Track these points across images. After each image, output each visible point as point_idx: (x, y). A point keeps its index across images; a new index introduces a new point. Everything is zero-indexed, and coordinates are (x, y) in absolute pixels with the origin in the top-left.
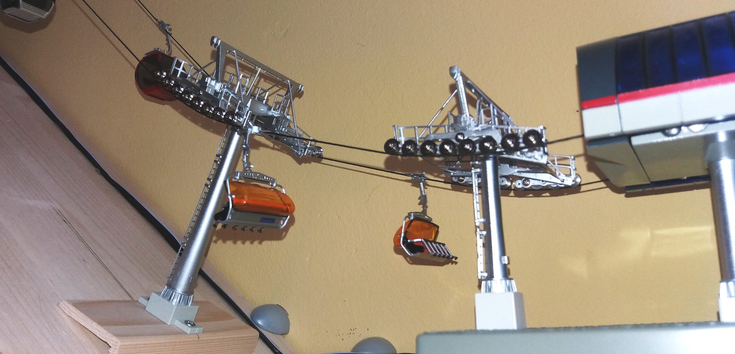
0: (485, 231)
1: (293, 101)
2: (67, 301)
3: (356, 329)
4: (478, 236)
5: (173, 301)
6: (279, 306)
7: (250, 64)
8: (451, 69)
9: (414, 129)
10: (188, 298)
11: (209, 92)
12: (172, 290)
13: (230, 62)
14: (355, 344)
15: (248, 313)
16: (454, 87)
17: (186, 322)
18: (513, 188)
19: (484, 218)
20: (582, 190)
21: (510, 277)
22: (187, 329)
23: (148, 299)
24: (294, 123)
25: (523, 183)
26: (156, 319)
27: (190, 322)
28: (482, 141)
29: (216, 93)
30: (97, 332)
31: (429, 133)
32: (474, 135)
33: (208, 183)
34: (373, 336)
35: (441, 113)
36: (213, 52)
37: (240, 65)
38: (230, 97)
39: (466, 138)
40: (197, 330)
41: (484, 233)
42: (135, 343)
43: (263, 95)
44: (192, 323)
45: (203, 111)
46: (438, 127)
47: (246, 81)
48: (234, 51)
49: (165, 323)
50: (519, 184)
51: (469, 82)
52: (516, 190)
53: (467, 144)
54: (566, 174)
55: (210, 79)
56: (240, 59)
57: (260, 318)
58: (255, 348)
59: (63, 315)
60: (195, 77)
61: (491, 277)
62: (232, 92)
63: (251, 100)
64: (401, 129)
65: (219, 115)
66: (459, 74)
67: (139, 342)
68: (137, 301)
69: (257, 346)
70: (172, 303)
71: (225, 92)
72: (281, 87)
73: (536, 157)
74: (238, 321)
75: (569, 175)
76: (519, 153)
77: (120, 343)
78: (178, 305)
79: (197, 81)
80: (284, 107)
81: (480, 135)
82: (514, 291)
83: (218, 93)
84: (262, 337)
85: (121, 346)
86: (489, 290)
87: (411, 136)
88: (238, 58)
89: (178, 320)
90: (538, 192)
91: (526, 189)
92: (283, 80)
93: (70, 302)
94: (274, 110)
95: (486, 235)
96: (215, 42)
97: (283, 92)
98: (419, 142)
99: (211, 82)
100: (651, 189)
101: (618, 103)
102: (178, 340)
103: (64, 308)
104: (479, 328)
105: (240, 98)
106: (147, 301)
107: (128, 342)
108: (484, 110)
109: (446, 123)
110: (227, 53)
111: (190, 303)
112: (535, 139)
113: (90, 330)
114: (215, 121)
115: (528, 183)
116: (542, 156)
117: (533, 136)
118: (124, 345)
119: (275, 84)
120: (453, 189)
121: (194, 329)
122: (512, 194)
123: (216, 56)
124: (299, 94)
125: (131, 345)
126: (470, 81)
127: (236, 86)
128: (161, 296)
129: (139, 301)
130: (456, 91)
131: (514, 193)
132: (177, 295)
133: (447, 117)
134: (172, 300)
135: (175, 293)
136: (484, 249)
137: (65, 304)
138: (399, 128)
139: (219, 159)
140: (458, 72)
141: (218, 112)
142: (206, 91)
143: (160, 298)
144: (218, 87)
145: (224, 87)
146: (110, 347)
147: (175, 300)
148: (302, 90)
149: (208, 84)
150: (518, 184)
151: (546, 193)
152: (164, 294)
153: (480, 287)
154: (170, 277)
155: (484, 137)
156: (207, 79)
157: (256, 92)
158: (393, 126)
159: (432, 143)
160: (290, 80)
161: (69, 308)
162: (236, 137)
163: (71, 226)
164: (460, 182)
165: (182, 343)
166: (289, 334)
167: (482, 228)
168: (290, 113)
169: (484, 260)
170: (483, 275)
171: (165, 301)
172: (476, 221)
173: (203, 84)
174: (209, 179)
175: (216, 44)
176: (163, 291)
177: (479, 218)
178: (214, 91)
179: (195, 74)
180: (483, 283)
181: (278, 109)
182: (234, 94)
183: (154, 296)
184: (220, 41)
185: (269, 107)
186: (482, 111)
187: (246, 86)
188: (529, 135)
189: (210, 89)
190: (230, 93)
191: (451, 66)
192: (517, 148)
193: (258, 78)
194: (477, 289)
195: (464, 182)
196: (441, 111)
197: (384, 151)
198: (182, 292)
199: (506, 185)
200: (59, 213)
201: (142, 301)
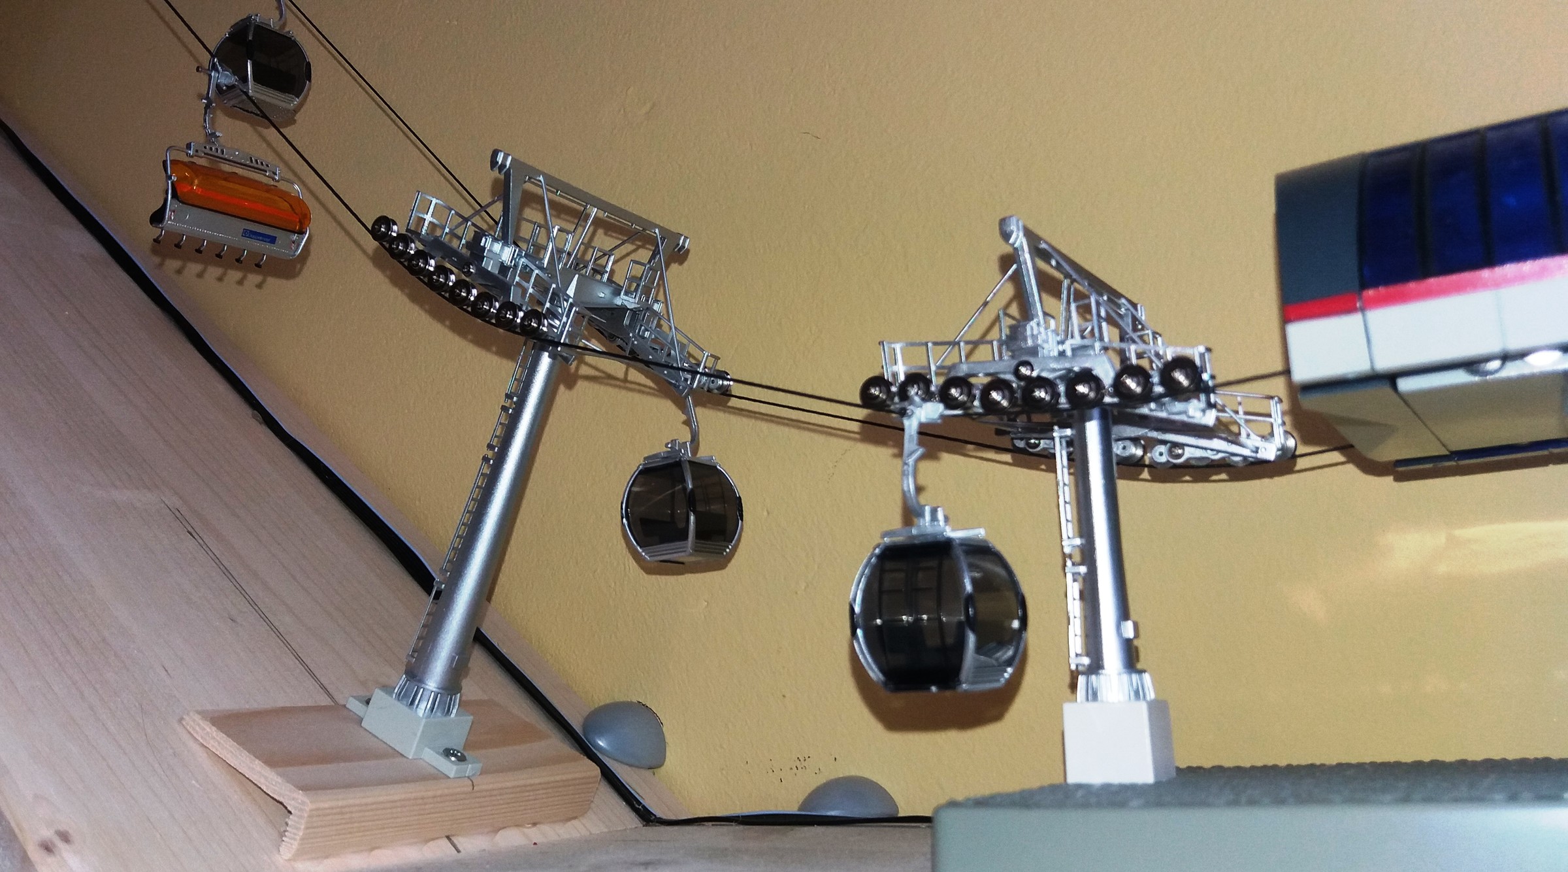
0: (1083, 565)
1: (666, 271)
2: (199, 713)
3: (809, 757)
4: (1069, 577)
5: (419, 706)
6: (643, 705)
7: (575, 202)
8: (1003, 222)
9: (924, 348)
10: (451, 699)
11: (489, 269)
12: (417, 683)
13: (530, 199)
14: (809, 790)
15: (576, 724)
16: (1008, 260)
17: (448, 753)
18: (1147, 462)
19: (1081, 536)
20: (1298, 468)
21: (1139, 666)
22: (449, 767)
23: (368, 702)
24: (669, 321)
25: (1170, 452)
26: (385, 746)
27: (454, 750)
28: (1073, 379)
29: (504, 268)
30: (262, 780)
31: (957, 360)
32: (1054, 365)
33: (490, 454)
34: (847, 774)
35: (984, 312)
36: (496, 182)
37: (552, 204)
38: (534, 275)
39: (1035, 374)
40: (469, 768)
41: (1083, 569)
42: (340, 803)
43: (602, 261)
44: (459, 754)
45: (476, 311)
46: (975, 344)
47: (567, 239)
48: (541, 178)
49: (402, 755)
50: (1161, 454)
51: (1043, 246)
52: (1153, 466)
53: (1040, 387)
54: (1262, 433)
55: (490, 240)
56: (552, 192)
57: (601, 734)
58: (592, 802)
59: (191, 743)
60: (459, 232)
61: (1096, 666)
62: (536, 265)
63: (577, 276)
64: (898, 347)
65: (511, 317)
66: (1021, 234)
67: (351, 802)
68: (345, 706)
69: (596, 796)
70: (416, 713)
71: (523, 264)
72: (640, 243)
73: (1191, 413)
74: (556, 743)
75: (1268, 436)
76: (1153, 405)
77: (309, 806)
78: (428, 717)
79: (463, 241)
80: (647, 285)
81: (1067, 365)
82: (1148, 698)
83: (508, 268)
84: (609, 777)
85: (311, 810)
86: (1093, 695)
87: (918, 365)
88: (548, 190)
89: (429, 748)
90: (1203, 470)
91: (1175, 466)
92: (644, 230)
93: (204, 714)
94: (626, 294)
95: (1086, 574)
96: (500, 163)
97: (644, 255)
98: (937, 374)
99: (492, 245)
100: (1453, 463)
101: (1363, 310)
102: (430, 794)
103: (194, 729)
104: (1075, 776)
105: (553, 277)
106: (363, 706)
107: (328, 801)
108: (1077, 304)
109: (994, 335)
110: (525, 182)
111: (455, 711)
112: (1187, 377)
113: (247, 776)
114: (501, 331)
115: (1180, 451)
116: (1204, 411)
117: (1183, 370)
118: (318, 809)
119: (626, 239)
120: (1016, 464)
121: (462, 766)
122: (1145, 474)
123: (502, 190)
124: (679, 255)
125: (332, 808)
126: (1046, 242)
127: (545, 248)
128: (394, 697)
129: (347, 706)
130: (1014, 267)
131: (1150, 473)
132: (427, 693)
133: (997, 319)
134: (418, 704)
135: (422, 690)
136: (1082, 604)
137: (194, 721)
138: (893, 346)
139: (511, 404)
140: (1018, 229)
141: (509, 313)
142: (483, 265)
143: (391, 700)
144: (506, 254)
145: (519, 255)
146: (290, 812)
147: (423, 706)
148: (686, 246)
149: (486, 251)
150: (1157, 454)
151: (1220, 473)
152: (400, 693)
153: (1073, 687)
154: (412, 656)
155: (1076, 369)
156: (484, 240)
157: (588, 257)
158: (879, 343)
159: (963, 382)
160: (661, 229)
161: (204, 729)
162: (545, 361)
163: (204, 546)
164: (1031, 450)
165: (439, 799)
166: (662, 768)
167: (1077, 558)
168: (661, 297)
169: (1083, 629)
170: (1081, 662)
171: (402, 707)
172: (1063, 543)
173: (476, 251)
174: (490, 447)
175: (503, 166)
176: (398, 686)
177: (1071, 536)
178: (499, 265)
179: (460, 225)
180: (1081, 680)
181: (636, 290)
182: (541, 268)
183: (378, 696)
184: (510, 158)
185: (616, 288)
186: (1073, 306)
187: (565, 252)
188: (1173, 369)
189: (492, 262)
190: (533, 267)
191: (1002, 217)
192: (1147, 396)
193: (592, 228)
194: (1068, 691)
195: (1038, 449)
196: (983, 308)
197: (859, 402)
198: (435, 688)
199: (1132, 456)
200: (177, 515)
201: (355, 706)
